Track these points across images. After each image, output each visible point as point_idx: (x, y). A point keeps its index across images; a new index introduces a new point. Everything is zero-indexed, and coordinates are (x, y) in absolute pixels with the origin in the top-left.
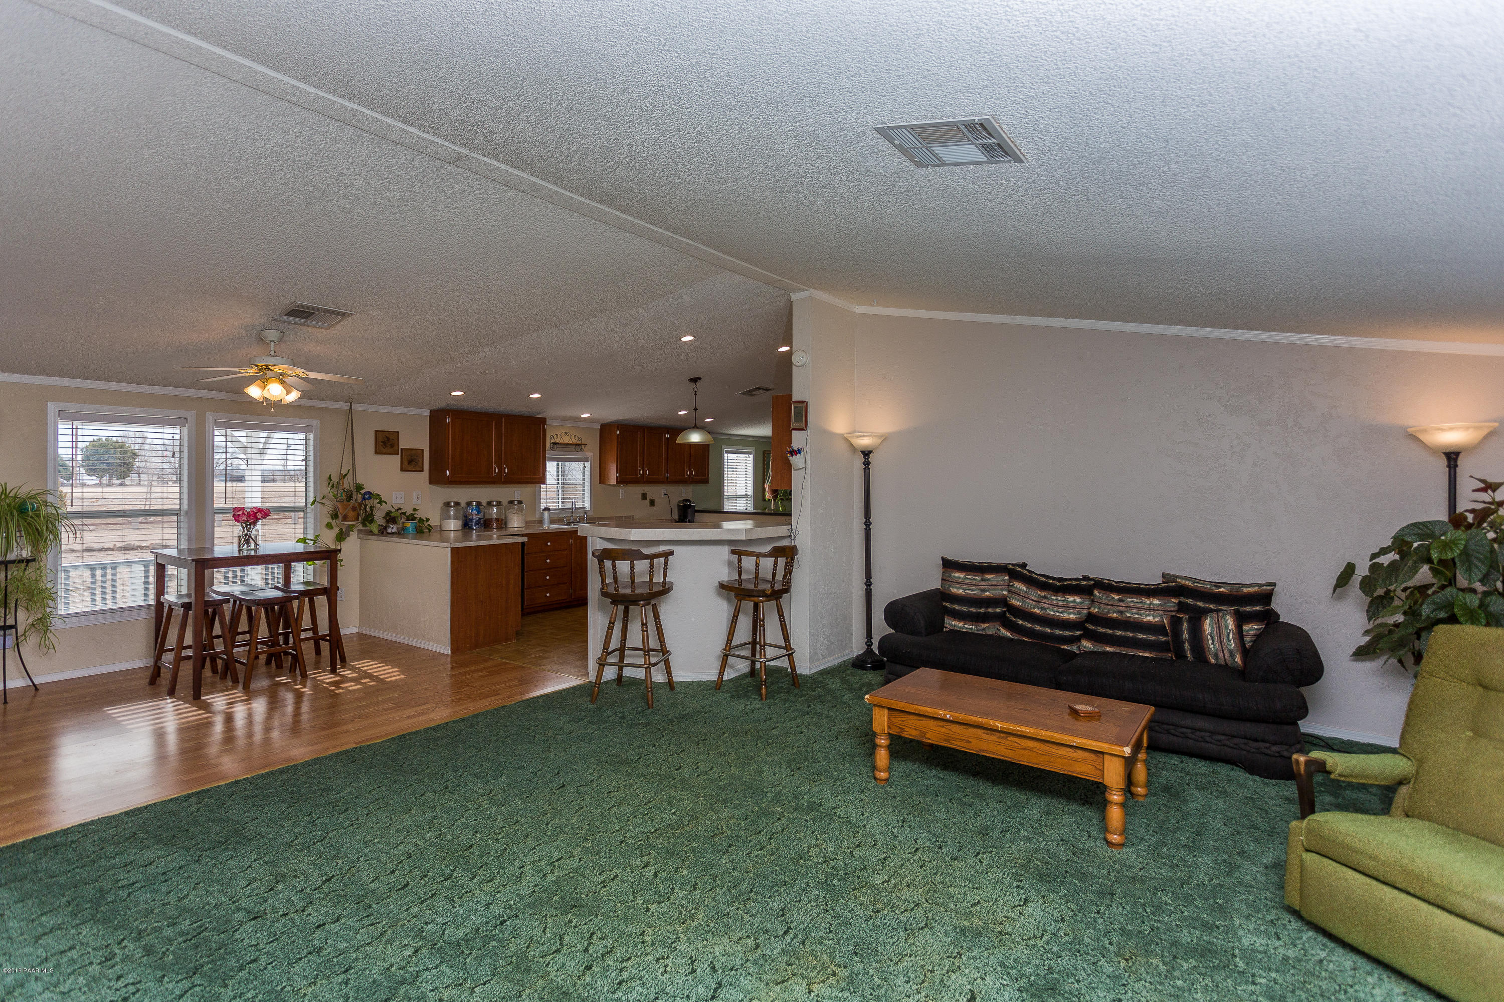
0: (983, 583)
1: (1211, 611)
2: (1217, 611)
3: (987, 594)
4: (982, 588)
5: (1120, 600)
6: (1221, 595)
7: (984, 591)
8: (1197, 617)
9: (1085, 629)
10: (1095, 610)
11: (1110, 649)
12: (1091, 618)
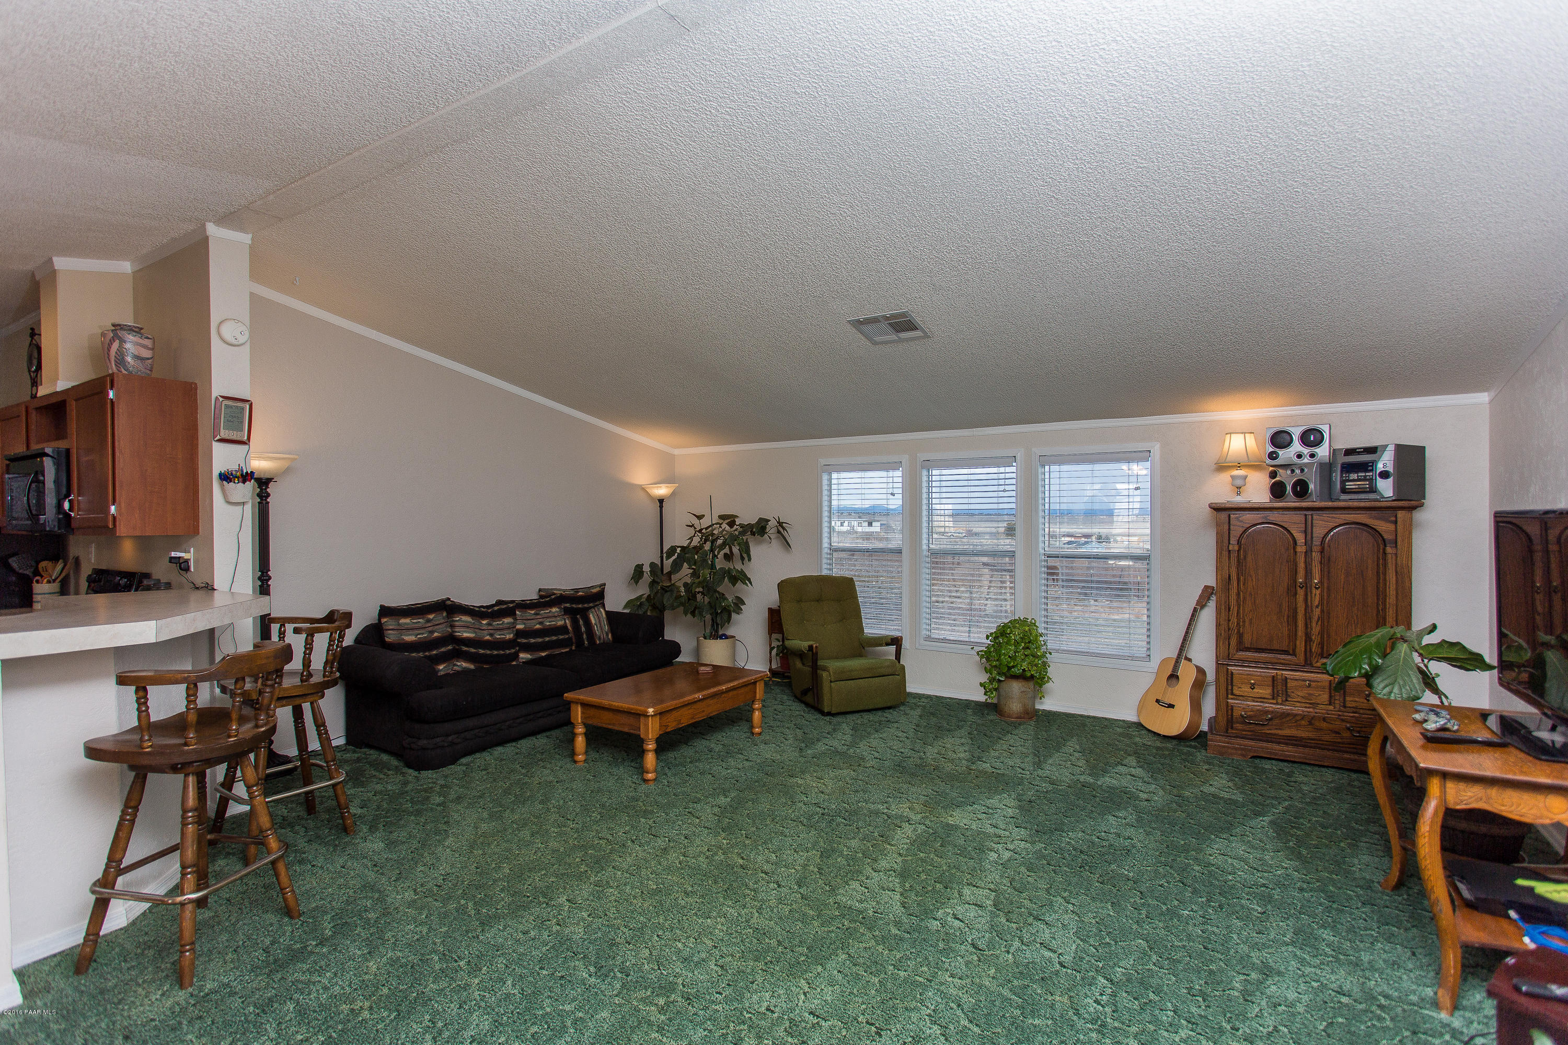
0: (429, 625)
1: (591, 608)
2: (593, 607)
3: (436, 634)
4: (430, 629)
5: (536, 614)
6: (582, 597)
7: (432, 632)
8: (584, 613)
9: (519, 644)
10: (520, 627)
11: (543, 654)
12: (519, 633)
